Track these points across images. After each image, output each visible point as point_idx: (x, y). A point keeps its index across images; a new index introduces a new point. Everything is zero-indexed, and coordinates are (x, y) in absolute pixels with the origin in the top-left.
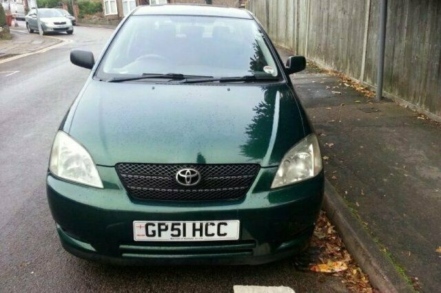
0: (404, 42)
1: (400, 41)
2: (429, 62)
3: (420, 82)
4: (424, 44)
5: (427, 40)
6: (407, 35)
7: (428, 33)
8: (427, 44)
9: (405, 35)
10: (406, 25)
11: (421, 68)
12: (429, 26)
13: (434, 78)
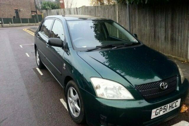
0: (137, 27)
1: (135, 27)
2: (150, 34)
3: (147, 41)
4: (147, 28)
5: (148, 26)
6: (138, 25)
7: (148, 24)
8: (148, 28)
9: (137, 25)
10: (137, 21)
11: (147, 36)
12: (148, 22)
13: (153, 39)
